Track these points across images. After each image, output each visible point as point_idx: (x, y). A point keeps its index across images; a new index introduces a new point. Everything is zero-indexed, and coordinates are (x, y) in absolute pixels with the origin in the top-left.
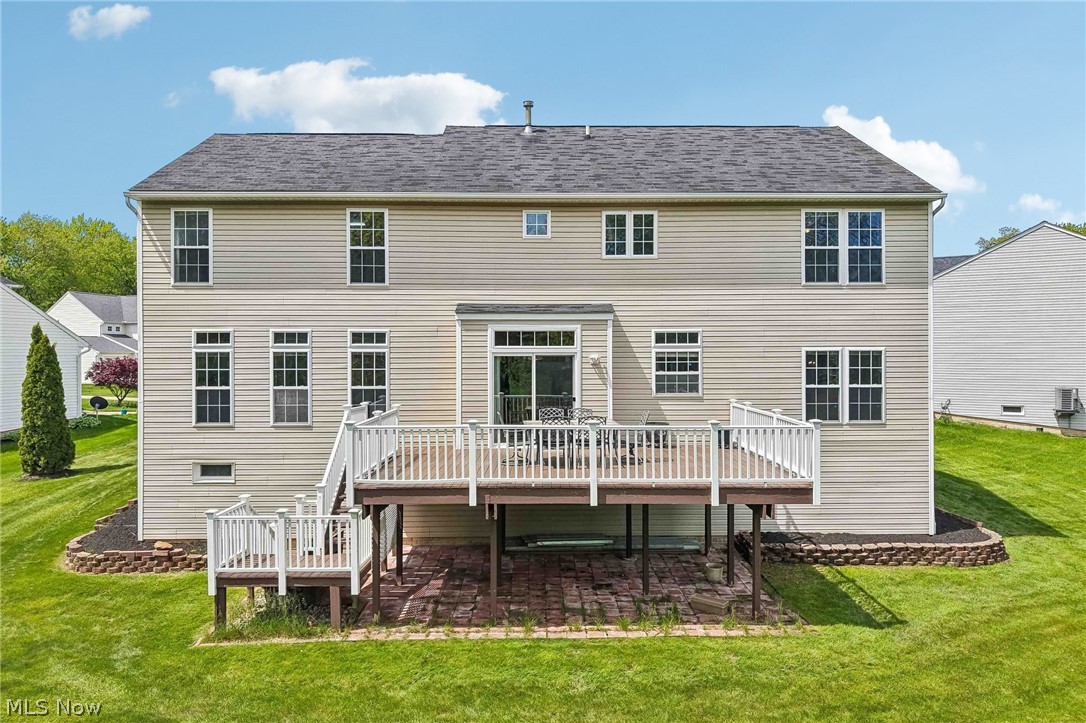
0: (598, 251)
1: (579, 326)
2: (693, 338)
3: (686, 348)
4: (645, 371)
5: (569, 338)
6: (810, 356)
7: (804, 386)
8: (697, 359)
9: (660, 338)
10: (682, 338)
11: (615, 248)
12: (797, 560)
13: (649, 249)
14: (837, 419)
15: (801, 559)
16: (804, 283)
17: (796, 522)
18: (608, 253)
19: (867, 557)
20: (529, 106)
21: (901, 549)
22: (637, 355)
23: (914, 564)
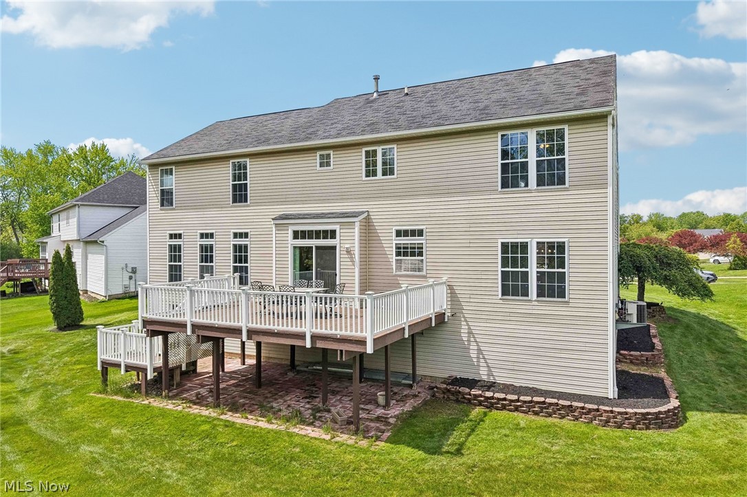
0: (360, 175)
1: (338, 226)
2: (420, 233)
3: (415, 240)
4: (389, 256)
5: (333, 234)
6: (504, 246)
7: (500, 269)
8: (422, 248)
9: (399, 233)
10: (413, 233)
11: (371, 172)
12: (466, 401)
13: (392, 173)
14: (528, 296)
15: (469, 400)
16: (500, 189)
17: (495, 374)
18: (367, 176)
19: (521, 406)
20: (377, 78)
21: (551, 404)
22: (385, 245)
23: (563, 417)
